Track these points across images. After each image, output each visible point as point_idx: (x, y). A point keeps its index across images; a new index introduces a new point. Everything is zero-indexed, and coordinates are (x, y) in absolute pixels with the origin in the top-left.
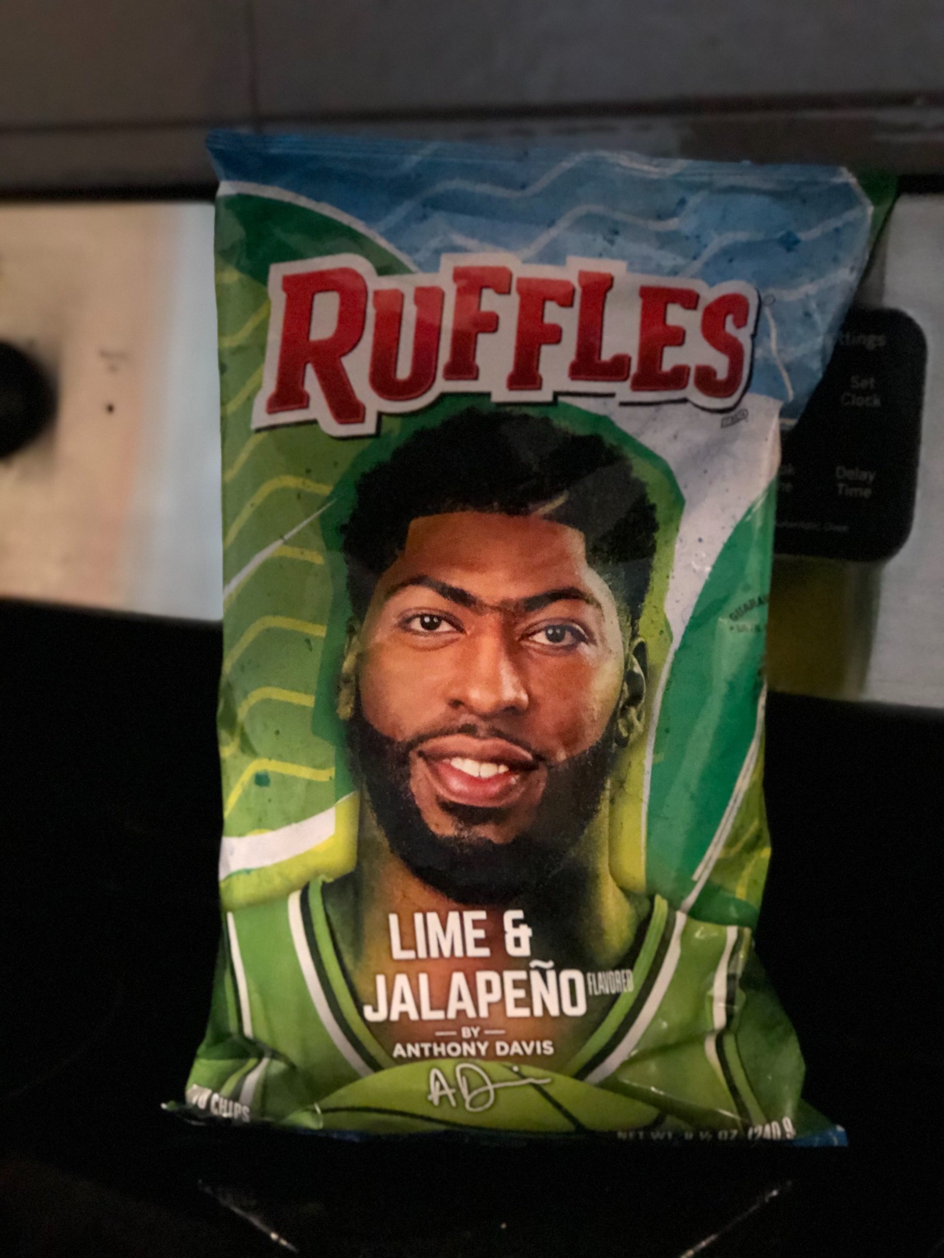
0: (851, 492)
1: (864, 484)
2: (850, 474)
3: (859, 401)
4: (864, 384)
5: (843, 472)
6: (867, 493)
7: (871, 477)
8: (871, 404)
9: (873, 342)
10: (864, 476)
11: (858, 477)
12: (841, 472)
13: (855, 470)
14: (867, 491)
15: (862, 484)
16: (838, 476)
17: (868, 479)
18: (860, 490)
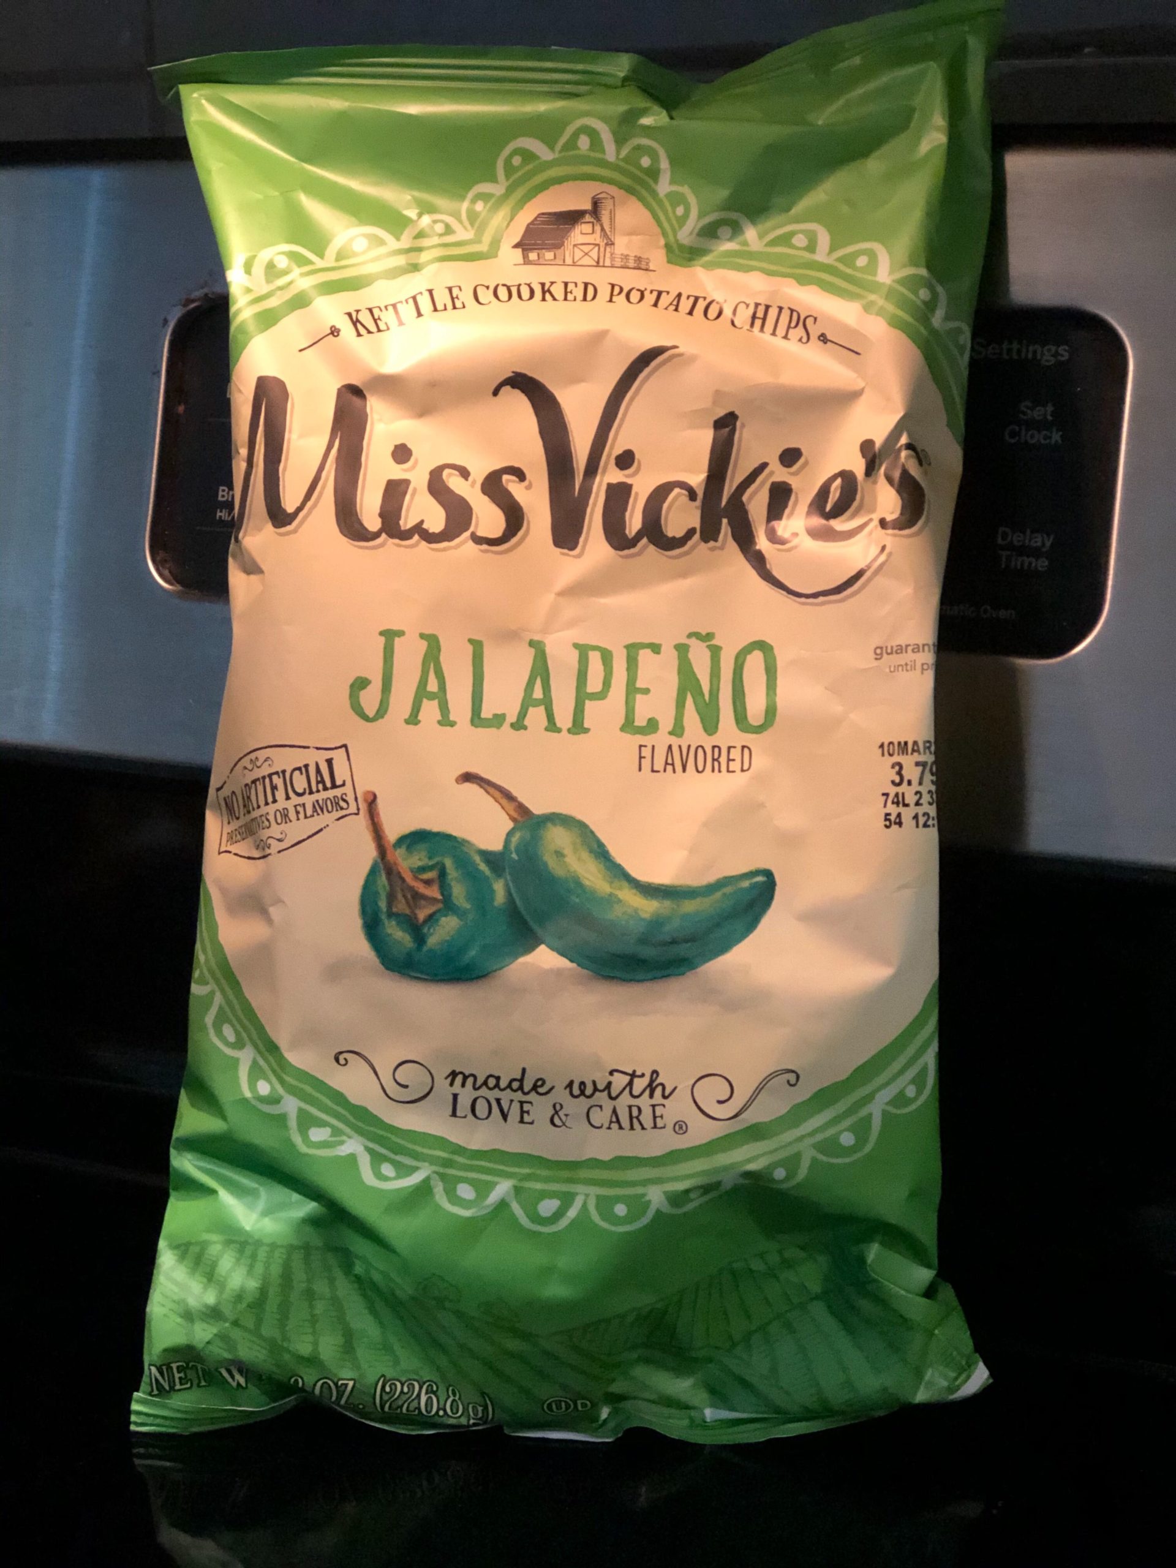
0: (1018, 562)
3: (1028, 437)
5: (1008, 536)
7: (1048, 544)
8: (1048, 441)
9: (1048, 355)
10: (1038, 541)
11: (1030, 541)
12: (1005, 536)
13: (1024, 533)
14: (1043, 562)
15: (1036, 553)
16: (1000, 541)
17: (1043, 545)
18: (1033, 560)
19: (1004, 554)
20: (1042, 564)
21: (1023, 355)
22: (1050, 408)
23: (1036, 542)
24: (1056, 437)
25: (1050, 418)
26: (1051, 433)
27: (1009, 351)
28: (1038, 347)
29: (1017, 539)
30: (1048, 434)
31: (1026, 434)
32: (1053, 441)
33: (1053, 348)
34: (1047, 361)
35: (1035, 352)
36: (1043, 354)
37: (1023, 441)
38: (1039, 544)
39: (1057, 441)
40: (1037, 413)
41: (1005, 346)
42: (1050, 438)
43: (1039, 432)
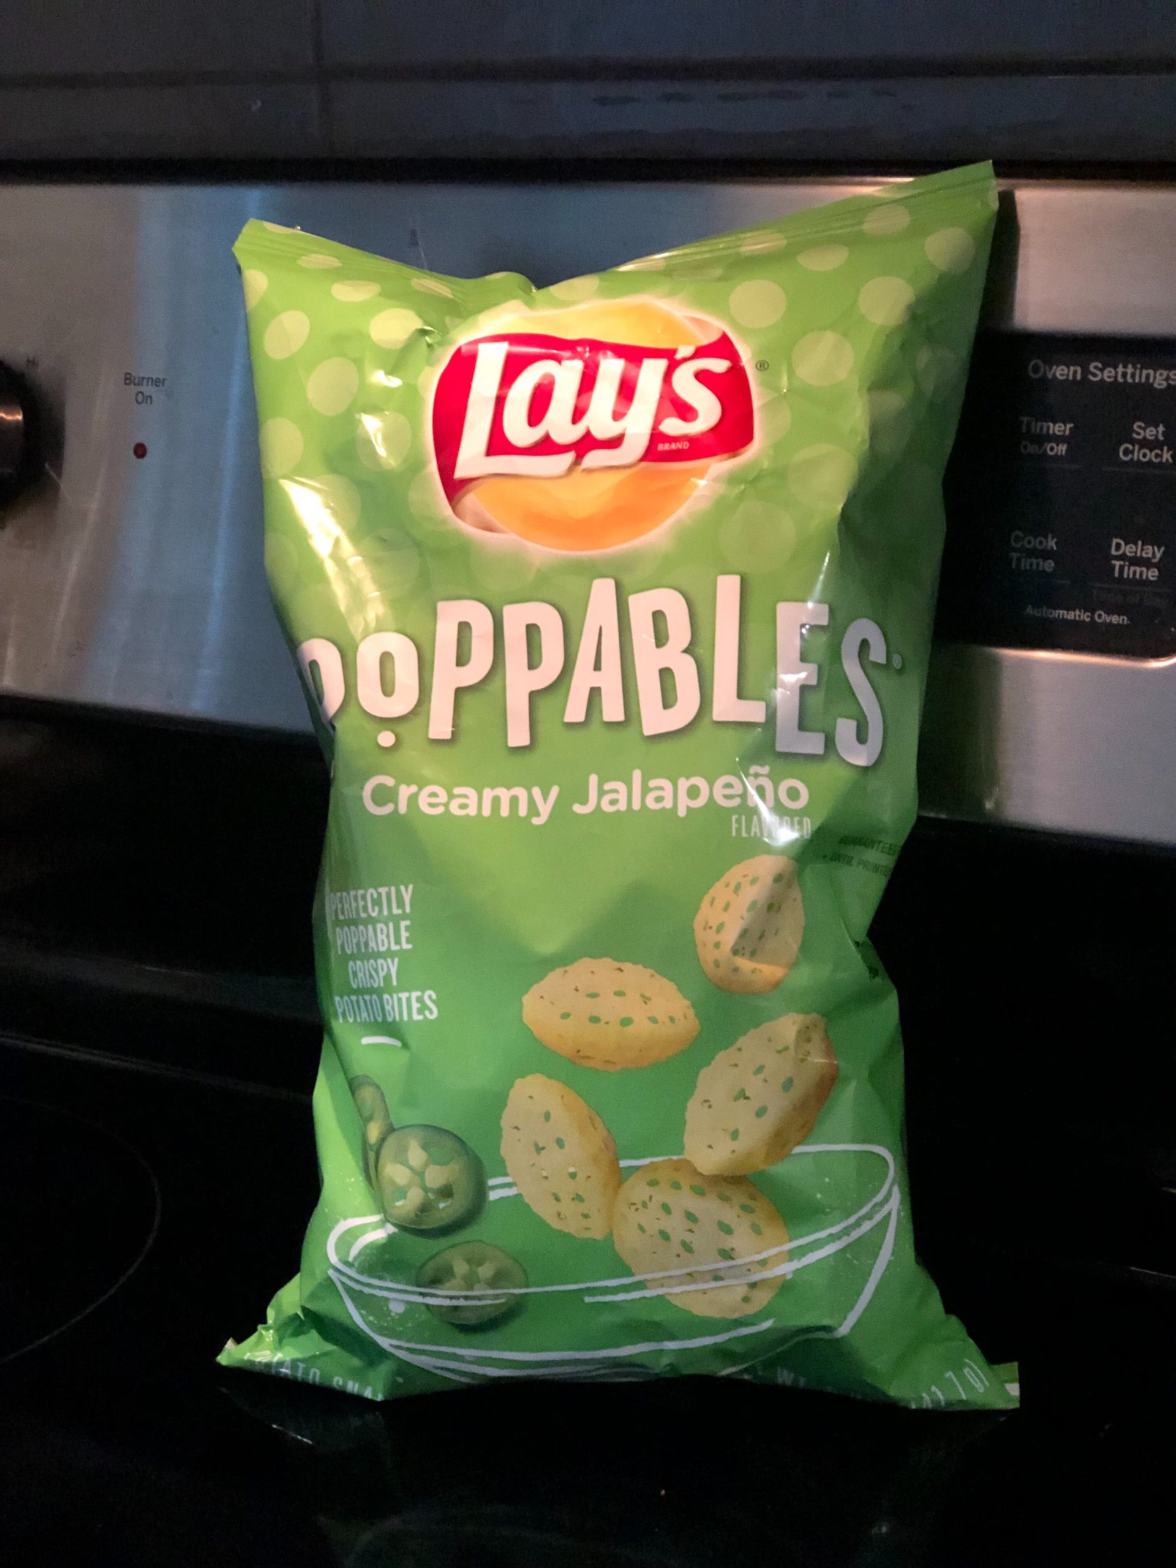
0: (1130, 572)
1: (1147, 563)
2: (1129, 550)
3: (1140, 455)
4: (1150, 433)
5: (1121, 547)
6: (1152, 574)
7: (1158, 555)
8: (1159, 459)
9: (1160, 379)
11: (1141, 553)
12: (1118, 547)
13: (1136, 545)
16: (1113, 552)
17: (1154, 556)
18: (1143, 569)
19: (1117, 564)
21: (1137, 380)
22: (1161, 428)
23: (1147, 553)
24: (1167, 456)
25: (1161, 438)
26: (1162, 450)
27: (1124, 375)
28: (1151, 372)
30: (1159, 452)
31: (1139, 453)
32: (1164, 460)
33: (1165, 373)
34: (1160, 384)
35: (1148, 376)
36: (1155, 378)
37: (1136, 458)
38: (1150, 555)
39: (1167, 460)
41: (1120, 369)
42: (1161, 456)
43: (1151, 451)
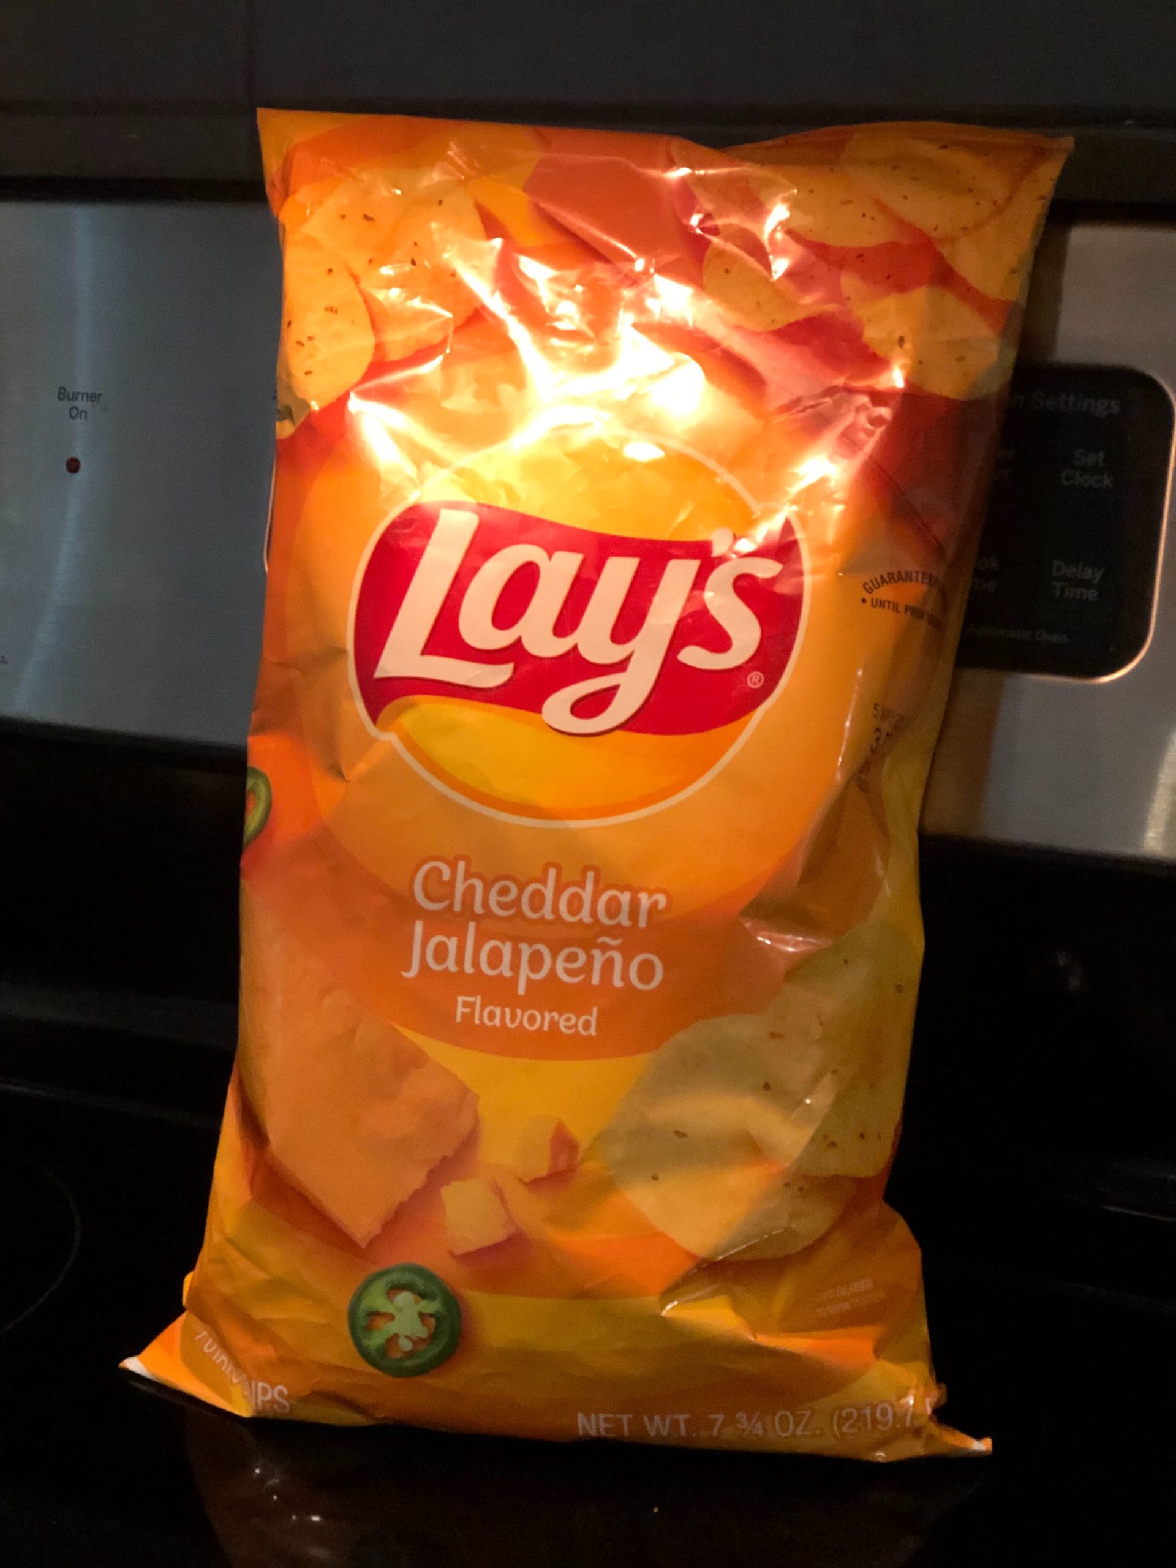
0: (1070, 593)
1: (1088, 584)
2: (1071, 570)
3: (1084, 481)
5: (1062, 568)
7: (1098, 576)
8: (1100, 485)
9: (1103, 408)
10: (1088, 573)
11: (1081, 574)
12: (1059, 568)
13: (1077, 567)
14: (1093, 593)
15: (1086, 584)
16: (1055, 573)
17: (1094, 578)
18: (1084, 590)
19: (1058, 585)
20: (1092, 595)
21: (1079, 409)
22: (1102, 455)
23: (1087, 575)
25: (1101, 464)
26: (1103, 477)
27: (1066, 404)
28: (1093, 401)
29: (1069, 571)
30: (1100, 478)
31: (1080, 479)
32: (1104, 486)
33: (1106, 402)
34: (1100, 413)
35: (1089, 405)
36: (1096, 407)
37: (1077, 483)
38: (1090, 577)
39: (1107, 485)
40: (1090, 460)
41: (1063, 397)
42: (1102, 482)
43: (1092, 476)
